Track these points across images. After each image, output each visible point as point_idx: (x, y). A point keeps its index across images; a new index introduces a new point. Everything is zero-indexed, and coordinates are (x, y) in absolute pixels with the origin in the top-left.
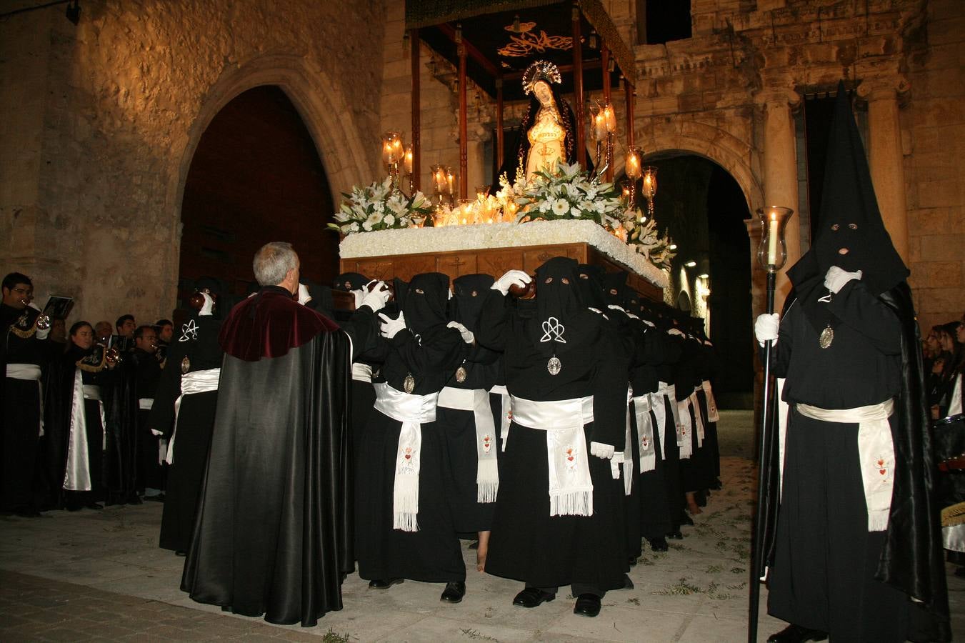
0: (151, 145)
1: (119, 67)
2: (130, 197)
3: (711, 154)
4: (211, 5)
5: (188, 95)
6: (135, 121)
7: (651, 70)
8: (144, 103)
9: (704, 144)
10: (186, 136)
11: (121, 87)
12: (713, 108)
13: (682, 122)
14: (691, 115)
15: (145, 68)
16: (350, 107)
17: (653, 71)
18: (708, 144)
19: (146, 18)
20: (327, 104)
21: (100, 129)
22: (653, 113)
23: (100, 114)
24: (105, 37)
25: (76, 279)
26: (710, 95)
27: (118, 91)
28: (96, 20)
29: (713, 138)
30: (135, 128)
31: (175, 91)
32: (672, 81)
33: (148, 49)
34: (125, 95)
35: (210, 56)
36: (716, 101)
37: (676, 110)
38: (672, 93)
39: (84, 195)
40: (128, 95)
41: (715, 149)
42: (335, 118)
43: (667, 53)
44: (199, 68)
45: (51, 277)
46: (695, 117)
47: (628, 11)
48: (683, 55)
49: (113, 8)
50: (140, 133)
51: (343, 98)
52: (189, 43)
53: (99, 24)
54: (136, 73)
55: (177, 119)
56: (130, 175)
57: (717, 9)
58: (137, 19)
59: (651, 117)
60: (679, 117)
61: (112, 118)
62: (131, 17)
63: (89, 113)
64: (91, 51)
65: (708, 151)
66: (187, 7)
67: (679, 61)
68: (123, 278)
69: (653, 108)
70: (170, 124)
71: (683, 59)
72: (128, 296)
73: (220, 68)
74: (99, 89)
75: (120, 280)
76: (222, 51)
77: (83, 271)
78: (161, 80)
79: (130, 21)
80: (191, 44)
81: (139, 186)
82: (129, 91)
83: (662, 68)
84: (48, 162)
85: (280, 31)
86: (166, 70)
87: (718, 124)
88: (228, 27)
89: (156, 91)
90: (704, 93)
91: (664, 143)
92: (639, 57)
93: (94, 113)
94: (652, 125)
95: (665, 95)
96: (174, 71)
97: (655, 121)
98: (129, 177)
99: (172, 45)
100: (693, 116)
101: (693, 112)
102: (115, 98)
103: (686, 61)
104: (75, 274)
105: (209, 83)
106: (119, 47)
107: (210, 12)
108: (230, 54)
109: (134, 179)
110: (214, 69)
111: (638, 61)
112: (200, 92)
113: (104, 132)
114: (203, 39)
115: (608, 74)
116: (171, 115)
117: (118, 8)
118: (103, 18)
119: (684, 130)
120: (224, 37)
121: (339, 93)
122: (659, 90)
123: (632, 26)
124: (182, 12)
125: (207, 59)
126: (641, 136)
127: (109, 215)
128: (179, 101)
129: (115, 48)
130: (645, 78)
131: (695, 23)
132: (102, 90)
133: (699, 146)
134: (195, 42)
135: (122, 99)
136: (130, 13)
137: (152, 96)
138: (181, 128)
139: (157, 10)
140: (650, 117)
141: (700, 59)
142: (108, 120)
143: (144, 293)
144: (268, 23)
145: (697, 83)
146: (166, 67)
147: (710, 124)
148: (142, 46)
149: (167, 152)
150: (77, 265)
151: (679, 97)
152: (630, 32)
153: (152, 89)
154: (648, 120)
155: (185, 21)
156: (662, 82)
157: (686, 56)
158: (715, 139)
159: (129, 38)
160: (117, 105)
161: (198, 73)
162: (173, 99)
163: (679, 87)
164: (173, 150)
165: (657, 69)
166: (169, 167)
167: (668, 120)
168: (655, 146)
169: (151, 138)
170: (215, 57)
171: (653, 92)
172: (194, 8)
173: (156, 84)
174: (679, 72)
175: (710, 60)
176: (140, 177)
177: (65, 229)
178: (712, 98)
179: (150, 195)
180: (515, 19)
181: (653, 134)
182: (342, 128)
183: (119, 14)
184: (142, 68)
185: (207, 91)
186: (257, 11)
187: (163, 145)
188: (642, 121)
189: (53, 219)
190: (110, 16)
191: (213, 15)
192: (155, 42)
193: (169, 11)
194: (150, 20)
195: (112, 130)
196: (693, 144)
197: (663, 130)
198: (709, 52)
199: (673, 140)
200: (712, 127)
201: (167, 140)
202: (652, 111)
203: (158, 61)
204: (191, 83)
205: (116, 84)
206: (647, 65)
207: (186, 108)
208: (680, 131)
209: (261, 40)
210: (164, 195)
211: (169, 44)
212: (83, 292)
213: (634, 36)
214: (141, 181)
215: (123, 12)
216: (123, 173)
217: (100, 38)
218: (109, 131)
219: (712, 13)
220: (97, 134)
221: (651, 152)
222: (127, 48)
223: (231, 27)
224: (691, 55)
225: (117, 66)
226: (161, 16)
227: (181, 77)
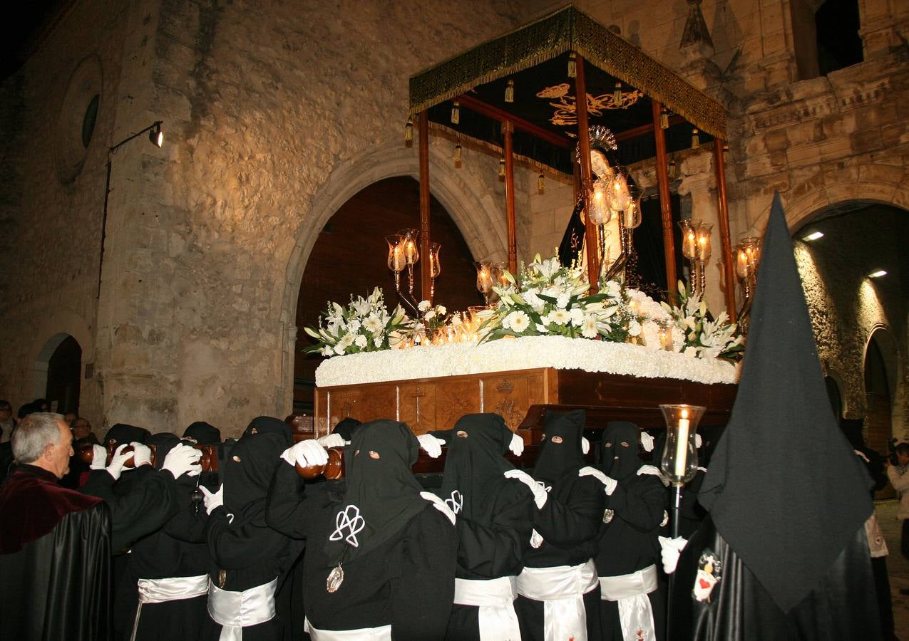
0: (252, 253)
1: (215, 181)
2: (229, 306)
3: (899, 202)
4: (317, 106)
5: (293, 198)
6: (233, 231)
7: (814, 109)
8: (243, 212)
9: (888, 189)
10: (293, 239)
11: (217, 200)
12: (896, 143)
13: (858, 166)
14: (868, 156)
15: (244, 177)
16: (491, 189)
17: (818, 110)
18: (894, 189)
19: (244, 129)
20: (465, 188)
21: (195, 243)
22: (821, 159)
23: (195, 227)
24: (200, 154)
25: (171, 392)
26: (891, 128)
27: (215, 203)
28: (189, 138)
29: (899, 180)
30: (233, 238)
31: (277, 196)
32: (841, 119)
33: (246, 159)
34: (222, 206)
35: (318, 157)
36: (899, 135)
37: (850, 152)
38: (843, 133)
39: (178, 309)
40: (226, 206)
41: (903, 195)
42: (475, 201)
43: (831, 85)
44: (305, 169)
45: (144, 392)
46: (874, 158)
47: (784, 45)
48: (852, 85)
49: (207, 124)
50: (240, 242)
51: (482, 180)
52: (293, 147)
53: (193, 142)
54: (234, 183)
55: (281, 224)
56: (229, 285)
57: (892, 23)
58: (234, 131)
59: (820, 164)
60: (854, 161)
61: (208, 231)
62: (227, 130)
63: (182, 228)
64: (185, 169)
65: (894, 197)
66: (289, 112)
67: (848, 94)
68: (223, 388)
69: (821, 154)
70: (274, 229)
71: (852, 90)
72: (229, 406)
73: (330, 166)
74: (193, 204)
75: (220, 389)
76: (332, 149)
77: (178, 384)
78: (262, 187)
79: (226, 134)
80: (295, 147)
81: (240, 295)
82: (226, 202)
83: (828, 104)
84: (140, 281)
85: (399, 121)
86: (267, 177)
87: (904, 162)
88: (338, 126)
89: (256, 199)
90: (883, 127)
91: (838, 193)
92: (797, 96)
93: (188, 228)
94: (822, 173)
95: (835, 135)
96: (276, 176)
97: (825, 169)
98: (228, 287)
99: (273, 150)
100: (871, 156)
101: (870, 152)
102: (211, 211)
103: (856, 92)
104: (170, 387)
105: (317, 183)
106: (215, 161)
107: (316, 113)
108: (340, 152)
109: (234, 289)
110: (323, 169)
111: (798, 101)
112: (307, 194)
113: (200, 245)
114: (309, 140)
115: (661, 132)
116: (274, 220)
117: (212, 123)
118: (197, 136)
119: (861, 175)
120: (334, 136)
121: (476, 176)
122: (826, 131)
123: (790, 61)
124: (284, 117)
125: (314, 160)
126: (809, 188)
127: (206, 327)
128: (283, 204)
129: (211, 163)
130: (808, 119)
131: (866, 45)
132: (197, 205)
133: (882, 191)
134: (300, 145)
135: (219, 210)
136: (226, 127)
137: (252, 204)
138: (286, 232)
139: (255, 119)
140: (818, 164)
141: (874, 86)
142: (204, 233)
143: (248, 402)
144: (386, 115)
145: (872, 116)
146: (267, 173)
147: (893, 164)
148: (241, 157)
149: (271, 257)
150: (172, 378)
151: (852, 136)
152: (788, 68)
153: (252, 197)
154: (816, 169)
155: (288, 125)
156: (829, 121)
157: (855, 85)
158: (902, 181)
159: (226, 151)
160: (214, 217)
161: (304, 175)
162: (276, 204)
163: (850, 125)
164: (277, 255)
165: (821, 107)
166: (274, 272)
167: (841, 166)
168: (828, 198)
169: (252, 246)
170: (323, 156)
171: (818, 134)
172: (297, 112)
173: (256, 192)
174: (848, 106)
175: (887, 86)
176: (241, 285)
177: (158, 344)
178: (893, 132)
179: (253, 302)
180: (509, 86)
181: (823, 183)
182: (485, 212)
183: (213, 130)
184: (240, 178)
185: (315, 192)
186: (371, 105)
187: (266, 251)
188: (810, 170)
189: (145, 335)
190: (204, 133)
191: (319, 116)
192: (254, 151)
193: (269, 117)
194: (249, 130)
195: (208, 242)
196: (874, 191)
197: (836, 178)
198: (883, 77)
199: (848, 189)
200: (898, 167)
201: (270, 245)
202: (819, 158)
203: (258, 169)
204: (297, 186)
205: (212, 196)
206: (808, 103)
207: (291, 212)
208: (856, 177)
209: (378, 133)
210: (268, 301)
211: (270, 150)
212: (179, 405)
213: (794, 72)
214: (242, 290)
215: (217, 125)
216: (221, 283)
217: (194, 155)
218: (205, 244)
219: (887, 28)
220: (192, 248)
221: (823, 205)
222: (224, 161)
223: (341, 125)
224: (861, 84)
225: (213, 179)
226: (260, 125)
227: (285, 181)
